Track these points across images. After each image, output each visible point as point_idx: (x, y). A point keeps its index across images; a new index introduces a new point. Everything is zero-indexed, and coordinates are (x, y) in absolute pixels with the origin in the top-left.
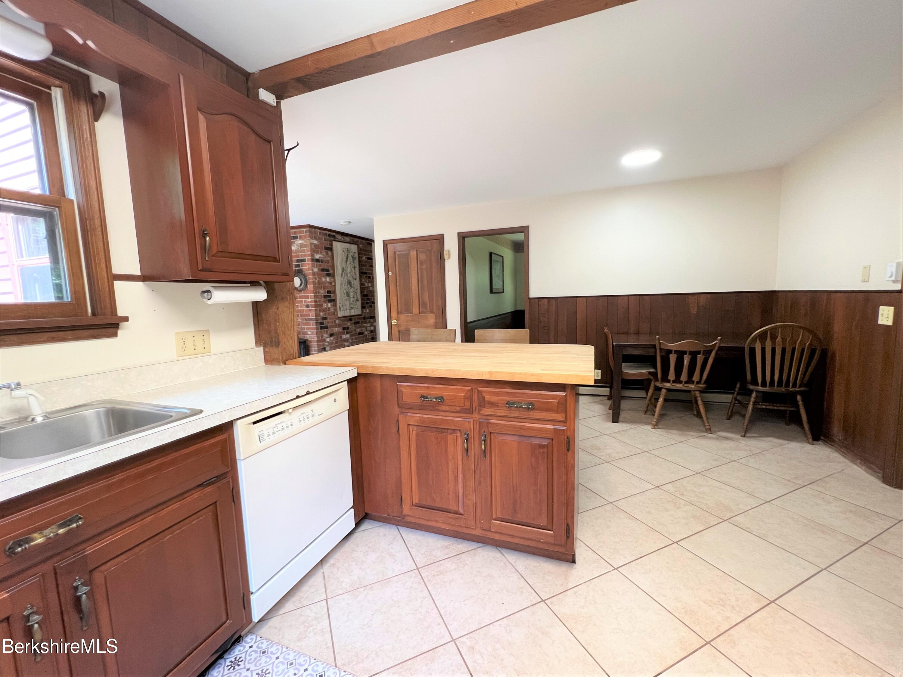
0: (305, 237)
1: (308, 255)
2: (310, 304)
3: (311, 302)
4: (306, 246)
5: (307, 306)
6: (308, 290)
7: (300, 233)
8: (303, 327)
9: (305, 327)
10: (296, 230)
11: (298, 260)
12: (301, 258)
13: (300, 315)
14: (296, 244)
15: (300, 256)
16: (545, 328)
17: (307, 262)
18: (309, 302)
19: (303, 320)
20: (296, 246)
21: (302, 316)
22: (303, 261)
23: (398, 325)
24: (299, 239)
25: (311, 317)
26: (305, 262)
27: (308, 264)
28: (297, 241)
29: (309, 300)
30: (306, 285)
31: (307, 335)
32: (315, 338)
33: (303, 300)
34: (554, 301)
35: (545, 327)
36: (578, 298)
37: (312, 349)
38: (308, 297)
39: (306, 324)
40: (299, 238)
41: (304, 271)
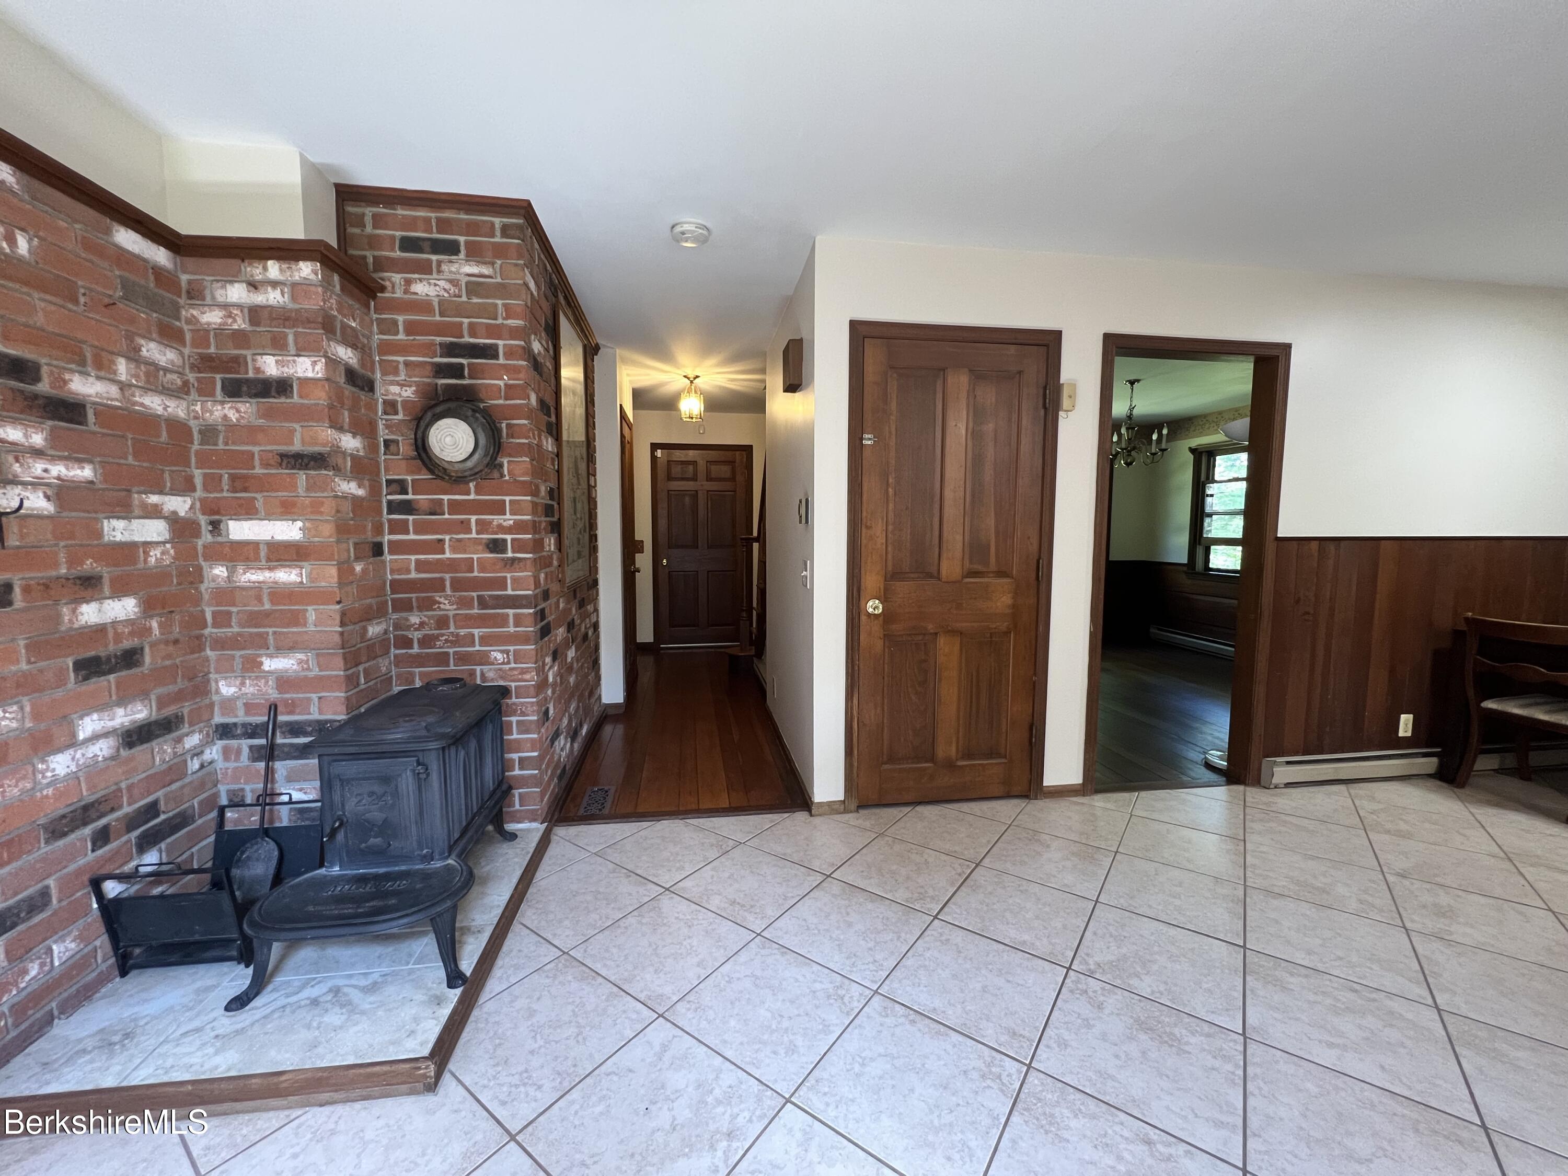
0: (500, 251)
1: (514, 333)
2: (509, 537)
3: (518, 527)
4: (501, 290)
5: (496, 546)
6: (502, 475)
7: (472, 229)
8: (462, 632)
9: (476, 632)
10: (448, 214)
11: (452, 344)
12: (467, 339)
13: (448, 584)
14: (447, 275)
15: (465, 333)
16: (1306, 617)
17: (501, 360)
18: (502, 529)
19: (464, 603)
20: (442, 283)
21: (458, 585)
22: (489, 352)
23: (887, 617)
24: (462, 255)
25: (510, 592)
26: (496, 357)
27: (512, 371)
28: (451, 262)
29: (508, 519)
30: (494, 458)
31: (485, 668)
32: (527, 677)
33: (473, 518)
34: (1332, 547)
35: (1308, 613)
36: (1383, 542)
37: (510, 723)
38: (499, 508)
39: (482, 621)
40: (462, 248)
41: (482, 395)
